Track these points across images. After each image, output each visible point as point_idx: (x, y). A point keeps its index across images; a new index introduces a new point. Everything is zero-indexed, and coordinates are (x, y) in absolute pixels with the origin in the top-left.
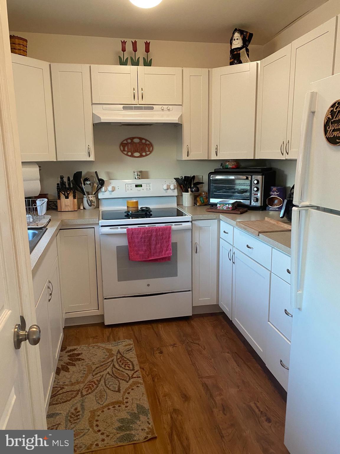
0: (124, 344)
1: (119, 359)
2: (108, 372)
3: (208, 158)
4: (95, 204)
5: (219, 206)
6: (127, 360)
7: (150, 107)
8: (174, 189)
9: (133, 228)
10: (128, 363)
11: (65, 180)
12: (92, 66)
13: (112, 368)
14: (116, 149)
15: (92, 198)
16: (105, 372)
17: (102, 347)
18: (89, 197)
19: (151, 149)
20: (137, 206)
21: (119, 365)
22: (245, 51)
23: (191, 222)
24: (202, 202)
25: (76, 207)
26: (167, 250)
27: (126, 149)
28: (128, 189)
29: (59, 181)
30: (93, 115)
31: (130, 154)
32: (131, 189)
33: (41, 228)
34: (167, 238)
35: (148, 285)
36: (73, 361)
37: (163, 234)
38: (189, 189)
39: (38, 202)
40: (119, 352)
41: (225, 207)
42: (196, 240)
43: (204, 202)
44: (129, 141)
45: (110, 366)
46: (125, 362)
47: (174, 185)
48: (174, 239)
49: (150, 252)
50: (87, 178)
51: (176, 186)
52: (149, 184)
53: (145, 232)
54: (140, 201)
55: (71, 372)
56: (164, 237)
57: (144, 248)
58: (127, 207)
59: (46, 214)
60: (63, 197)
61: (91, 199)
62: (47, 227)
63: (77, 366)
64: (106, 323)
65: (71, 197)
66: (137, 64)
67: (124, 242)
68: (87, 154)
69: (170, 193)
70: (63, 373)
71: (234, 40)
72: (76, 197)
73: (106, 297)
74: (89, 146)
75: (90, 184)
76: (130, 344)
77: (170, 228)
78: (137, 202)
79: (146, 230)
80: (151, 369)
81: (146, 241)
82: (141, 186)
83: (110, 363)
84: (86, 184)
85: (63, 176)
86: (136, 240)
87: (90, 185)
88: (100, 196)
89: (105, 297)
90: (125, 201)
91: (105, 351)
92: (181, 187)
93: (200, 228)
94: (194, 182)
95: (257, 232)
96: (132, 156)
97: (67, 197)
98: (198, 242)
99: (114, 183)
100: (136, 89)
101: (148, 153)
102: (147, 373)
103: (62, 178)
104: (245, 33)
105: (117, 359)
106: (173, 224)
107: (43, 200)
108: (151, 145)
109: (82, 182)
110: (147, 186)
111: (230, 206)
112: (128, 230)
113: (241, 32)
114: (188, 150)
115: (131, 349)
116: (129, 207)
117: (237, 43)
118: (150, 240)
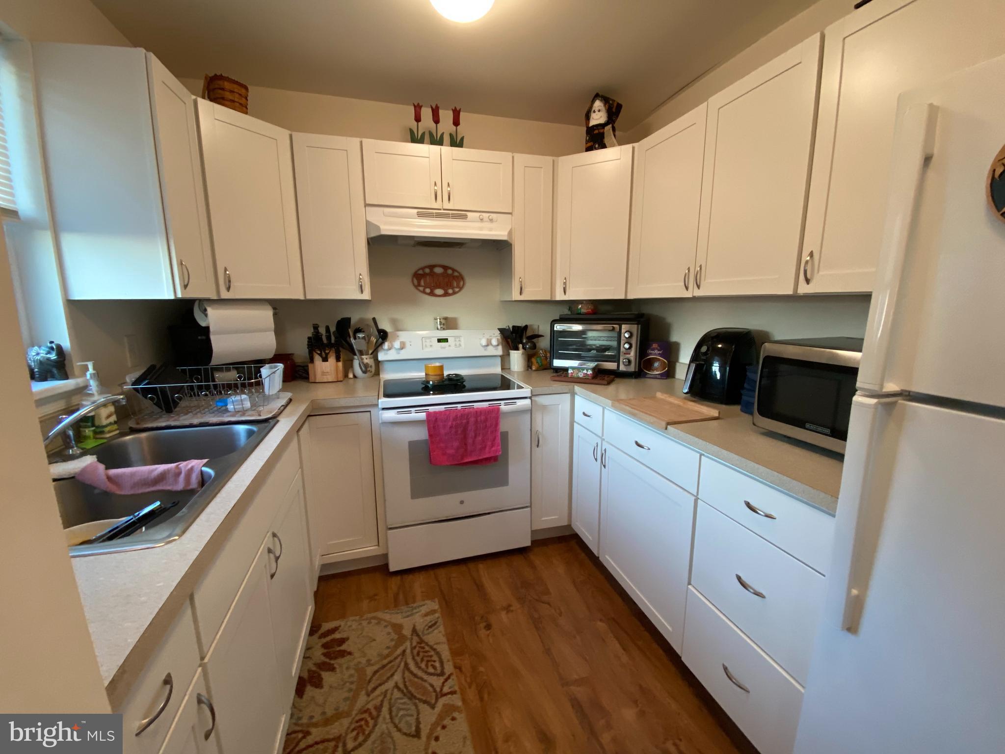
0: (424, 610)
1: (415, 647)
2: (396, 683)
3: (551, 298)
4: (373, 369)
5: (572, 371)
6: (430, 650)
7: (460, 215)
8: (498, 345)
9: (437, 411)
10: (431, 656)
11: (322, 330)
12: (365, 141)
13: (404, 673)
14: (406, 283)
15: (367, 359)
16: (390, 684)
17: (385, 621)
18: (362, 359)
19: (462, 283)
20: (441, 374)
21: (417, 664)
22: (611, 129)
23: (530, 398)
24: (540, 364)
25: (341, 375)
26: (493, 446)
27: (422, 283)
28: (426, 346)
29: (309, 333)
30: (368, 223)
31: (428, 290)
32: (431, 346)
33: (266, 421)
34: (493, 426)
35: (462, 502)
36: (331, 659)
37: (486, 420)
38: (521, 346)
39: (265, 371)
40: (414, 631)
41: (581, 373)
42: (538, 426)
43: (542, 365)
44: (427, 271)
45: (399, 666)
46: (426, 654)
47: (498, 339)
48: (504, 426)
49: (466, 450)
50: (359, 327)
51: (500, 340)
52: (459, 337)
53: (457, 418)
54: (446, 364)
55: (326, 688)
56: (488, 424)
57: (456, 444)
58: (426, 374)
59: (283, 390)
60: (318, 359)
61: (366, 361)
62: (278, 419)
63: (338, 670)
64: (392, 568)
65: (332, 360)
66: (440, 142)
67: (421, 434)
68: (357, 288)
69: (491, 351)
70: (310, 691)
71: (594, 112)
72: (341, 359)
73: (391, 527)
74: (360, 275)
75: (364, 338)
76: (433, 612)
77: (498, 409)
78: (441, 368)
79: (459, 414)
80: (474, 668)
81: (459, 432)
82: (446, 340)
83: (399, 659)
84: (357, 338)
85: (317, 324)
86: (443, 431)
87: (363, 340)
88: (381, 356)
89: (389, 527)
90: (422, 365)
91: (389, 629)
92: (508, 343)
93: (544, 408)
94: (527, 335)
95: (664, 424)
96: (432, 294)
97: (325, 359)
98: (540, 430)
99: (403, 336)
100: (439, 184)
101: (457, 290)
102: (468, 680)
103: (316, 327)
104: (611, 102)
105: (413, 648)
106: (502, 402)
107: (276, 367)
108: (461, 278)
109: (351, 334)
110: (455, 341)
111: (590, 372)
112: (429, 414)
113: (606, 100)
114: (521, 285)
115: (436, 623)
116: (429, 375)
117: (598, 117)
118: (465, 430)
